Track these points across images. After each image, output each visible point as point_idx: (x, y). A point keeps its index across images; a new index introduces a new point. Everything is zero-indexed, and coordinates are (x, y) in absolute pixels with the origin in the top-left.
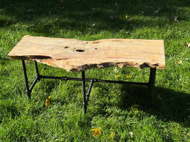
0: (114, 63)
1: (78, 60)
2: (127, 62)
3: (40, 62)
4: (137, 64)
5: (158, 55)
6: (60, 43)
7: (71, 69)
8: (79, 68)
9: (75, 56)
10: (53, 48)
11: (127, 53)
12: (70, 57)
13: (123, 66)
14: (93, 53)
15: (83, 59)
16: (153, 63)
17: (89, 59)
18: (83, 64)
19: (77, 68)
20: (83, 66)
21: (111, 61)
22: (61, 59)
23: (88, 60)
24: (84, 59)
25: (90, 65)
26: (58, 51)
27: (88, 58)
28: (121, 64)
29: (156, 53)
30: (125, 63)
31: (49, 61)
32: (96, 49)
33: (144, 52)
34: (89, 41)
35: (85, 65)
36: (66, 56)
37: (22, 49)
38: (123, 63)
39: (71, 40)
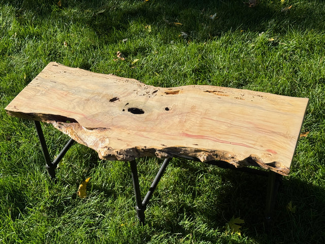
0: (189, 149)
1: (124, 135)
2: (214, 151)
3: (58, 128)
4: (233, 158)
5: (283, 139)
6: (107, 87)
7: (105, 155)
8: (120, 154)
9: (122, 124)
10: (88, 100)
11: (224, 127)
12: (113, 125)
13: (205, 157)
14: (157, 119)
15: (134, 132)
16: (266, 159)
17: (145, 134)
18: (130, 148)
19: (116, 154)
20: (128, 151)
21: (185, 146)
22: (94, 129)
23: (143, 136)
24: (136, 134)
25: (142, 149)
26: (96, 108)
27: (144, 131)
28: (202, 152)
29: (280, 134)
30: (211, 152)
31: (74, 129)
32: (167, 109)
33: (258, 128)
34: (161, 88)
35: (133, 148)
36: (106, 121)
37: (35, 95)
38: (207, 152)
39: (128, 81)
